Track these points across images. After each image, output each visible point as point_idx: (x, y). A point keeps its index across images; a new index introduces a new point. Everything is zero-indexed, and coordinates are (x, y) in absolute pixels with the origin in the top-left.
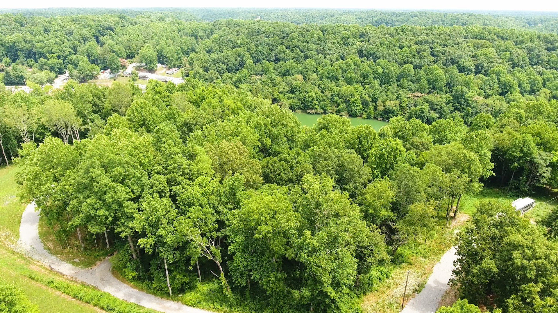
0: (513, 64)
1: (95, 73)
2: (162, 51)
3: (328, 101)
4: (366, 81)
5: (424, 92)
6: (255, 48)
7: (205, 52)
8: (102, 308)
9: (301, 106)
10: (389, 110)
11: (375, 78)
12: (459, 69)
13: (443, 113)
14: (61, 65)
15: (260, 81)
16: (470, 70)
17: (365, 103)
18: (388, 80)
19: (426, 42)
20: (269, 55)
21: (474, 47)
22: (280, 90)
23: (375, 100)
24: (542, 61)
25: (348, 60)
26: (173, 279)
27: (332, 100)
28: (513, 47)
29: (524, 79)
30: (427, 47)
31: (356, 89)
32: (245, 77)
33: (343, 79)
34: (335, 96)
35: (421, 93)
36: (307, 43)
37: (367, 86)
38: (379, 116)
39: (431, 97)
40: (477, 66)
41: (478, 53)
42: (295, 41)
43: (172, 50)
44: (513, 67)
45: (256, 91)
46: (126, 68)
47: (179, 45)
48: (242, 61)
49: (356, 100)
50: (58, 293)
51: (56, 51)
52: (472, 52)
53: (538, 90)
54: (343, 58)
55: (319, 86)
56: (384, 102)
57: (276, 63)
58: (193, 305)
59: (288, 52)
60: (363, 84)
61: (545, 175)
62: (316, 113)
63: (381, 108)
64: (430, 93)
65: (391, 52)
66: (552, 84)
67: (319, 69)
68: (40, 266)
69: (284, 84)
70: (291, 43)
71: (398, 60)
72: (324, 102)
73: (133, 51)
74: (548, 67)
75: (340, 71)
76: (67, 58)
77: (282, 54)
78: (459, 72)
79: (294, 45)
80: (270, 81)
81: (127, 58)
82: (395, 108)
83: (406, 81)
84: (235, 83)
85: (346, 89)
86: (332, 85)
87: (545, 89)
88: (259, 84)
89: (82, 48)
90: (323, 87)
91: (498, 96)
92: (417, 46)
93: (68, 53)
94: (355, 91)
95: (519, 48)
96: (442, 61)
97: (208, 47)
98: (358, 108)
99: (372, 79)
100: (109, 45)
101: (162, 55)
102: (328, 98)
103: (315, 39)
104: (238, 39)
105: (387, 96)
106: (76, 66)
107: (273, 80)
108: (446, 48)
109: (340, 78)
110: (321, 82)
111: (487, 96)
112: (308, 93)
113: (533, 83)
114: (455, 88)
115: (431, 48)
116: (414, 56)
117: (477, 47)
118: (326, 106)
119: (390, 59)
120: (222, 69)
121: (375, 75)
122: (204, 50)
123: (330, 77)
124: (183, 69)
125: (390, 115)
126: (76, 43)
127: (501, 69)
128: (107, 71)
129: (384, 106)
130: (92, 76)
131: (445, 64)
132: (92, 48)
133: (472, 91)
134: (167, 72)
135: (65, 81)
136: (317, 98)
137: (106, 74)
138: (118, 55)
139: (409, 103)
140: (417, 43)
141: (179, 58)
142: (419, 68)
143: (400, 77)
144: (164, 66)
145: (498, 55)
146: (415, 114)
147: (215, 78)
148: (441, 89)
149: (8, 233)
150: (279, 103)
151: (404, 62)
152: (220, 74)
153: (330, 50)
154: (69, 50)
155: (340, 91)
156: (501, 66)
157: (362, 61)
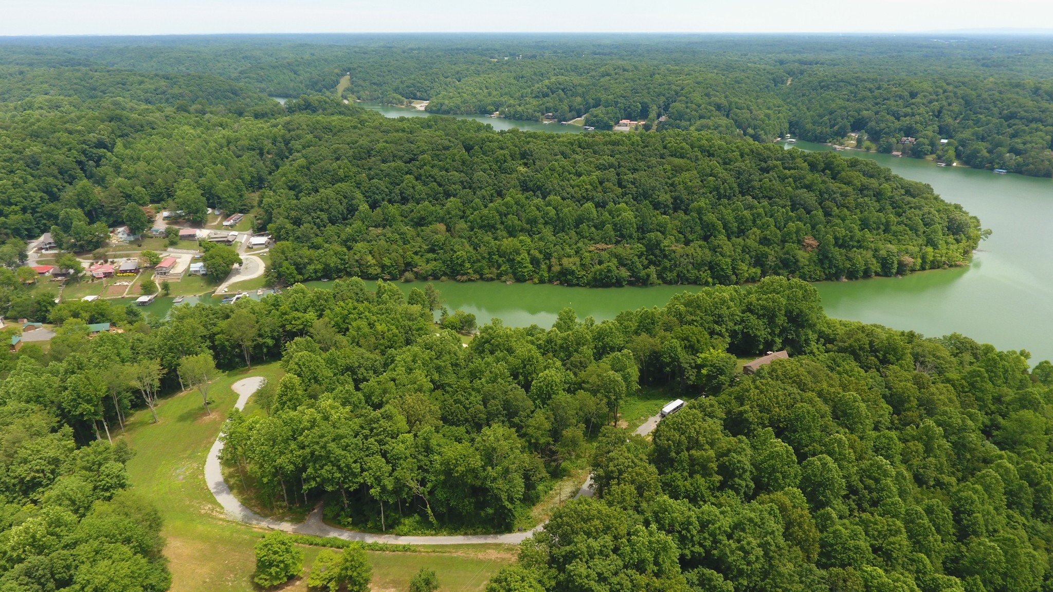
0: (719, 194)
1: (101, 235)
2: (211, 188)
3: (484, 261)
4: (535, 229)
5: (610, 242)
6: (368, 182)
7: (287, 190)
8: (338, 548)
9: (448, 271)
10: (567, 270)
11: (546, 223)
12: (653, 206)
13: (636, 270)
15: (382, 237)
16: (667, 206)
17: (535, 262)
18: (564, 227)
19: (611, 166)
20: (391, 193)
21: (672, 170)
22: (415, 250)
23: (548, 256)
24: (753, 188)
25: (508, 199)
26: (386, 517)
27: (490, 260)
28: (719, 169)
29: (730, 218)
30: (611, 174)
31: (521, 242)
32: (360, 232)
33: (502, 227)
34: (494, 254)
35: (606, 244)
36: (447, 170)
37: (536, 237)
38: (555, 279)
39: (619, 250)
40: (675, 199)
41: (676, 180)
42: (427, 168)
43: (229, 186)
44: (719, 199)
45: (379, 253)
46: (153, 222)
47: (237, 173)
48: (351, 205)
49: (523, 259)
51: (18, 199)
52: (669, 178)
53: (747, 230)
54: (500, 194)
55: (470, 238)
56: (559, 259)
57: (403, 204)
59: (419, 186)
60: (530, 234)
61: (691, 377)
62: (470, 280)
63: (556, 269)
64: (617, 242)
65: (565, 183)
66: (763, 221)
67: (468, 212)
68: (261, 528)
69: (419, 239)
70: (422, 171)
71: (575, 195)
72: (479, 264)
73: (159, 190)
74: (760, 195)
75: (498, 217)
76: (38, 210)
77: (412, 190)
78: (654, 209)
79: (428, 174)
80: (398, 237)
81: (152, 202)
82: (574, 268)
83: (586, 227)
84: (346, 241)
85: (508, 243)
86: (488, 237)
87: (755, 229)
88: (383, 242)
89: (69, 193)
90: (476, 240)
91: (701, 242)
92: (598, 173)
93: (37, 200)
94: (519, 245)
95: (726, 170)
96: (632, 194)
97: (290, 181)
98: (526, 270)
99: (542, 226)
100: (119, 186)
101: (211, 194)
102: (484, 258)
103: (457, 164)
104: (340, 168)
105: (563, 250)
107: (402, 234)
108: (636, 176)
109: (498, 226)
110: (472, 233)
111: (687, 243)
112: (455, 252)
113: (741, 221)
114: (648, 235)
115: (618, 174)
116: (595, 188)
117: (677, 170)
118: (482, 268)
119: (565, 195)
120: (322, 220)
121: (546, 219)
122: (285, 186)
123: (484, 226)
124: (251, 215)
125: (569, 277)
126: (51, 180)
127: (702, 204)
128: (121, 229)
129: (561, 265)
130: (97, 242)
131: (635, 199)
132: (86, 192)
133: (669, 236)
134: (225, 223)
135: (43, 251)
136: (469, 259)
137: (120, 235)
138: (136, 201)
139: (592, 260)
140: (598, 168)
141: (241, 196)
142: (602, 207)
143: (579, 222)
144: (217, 212)
145: (702, 181)
146: (600, 274)
147: (312, 236)
148: (631, 237)
149: (210, 506)
150: (415, 270)
151: (584, 197)
152: (318, 228)
153: (480, 182)
154: (40, 194)
155: (500, 246)
156: (703, 199)
157: (527, 198)
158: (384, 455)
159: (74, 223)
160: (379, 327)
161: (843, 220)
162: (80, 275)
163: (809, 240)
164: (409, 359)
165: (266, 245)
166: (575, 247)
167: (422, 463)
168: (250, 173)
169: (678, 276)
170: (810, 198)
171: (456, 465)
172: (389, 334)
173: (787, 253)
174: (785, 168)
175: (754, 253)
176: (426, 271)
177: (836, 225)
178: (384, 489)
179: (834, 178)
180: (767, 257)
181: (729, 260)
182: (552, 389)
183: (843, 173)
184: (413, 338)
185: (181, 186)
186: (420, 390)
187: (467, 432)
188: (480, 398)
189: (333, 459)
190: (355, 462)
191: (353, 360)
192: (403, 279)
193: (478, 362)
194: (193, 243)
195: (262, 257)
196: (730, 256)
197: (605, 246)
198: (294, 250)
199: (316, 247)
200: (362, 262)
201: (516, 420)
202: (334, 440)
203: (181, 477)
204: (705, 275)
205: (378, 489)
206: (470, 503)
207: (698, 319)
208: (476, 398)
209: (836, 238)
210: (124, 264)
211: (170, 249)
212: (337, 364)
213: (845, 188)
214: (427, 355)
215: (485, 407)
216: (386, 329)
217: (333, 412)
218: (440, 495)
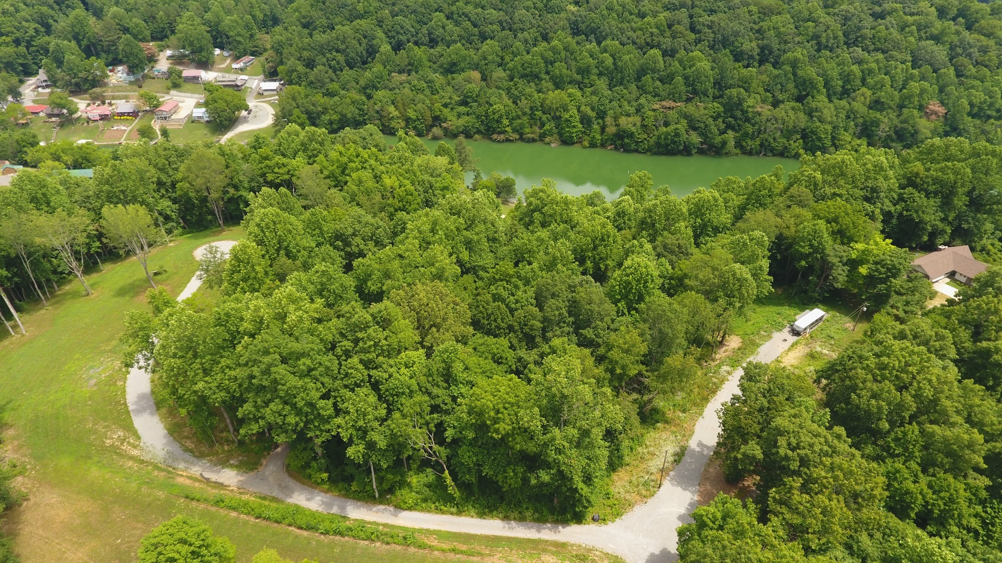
0: (819, 44)
1: (98, 73)
2: (218, 24)
3: (525, 118)
4: (586, 81)
5: (680, 99)
6: (391, 19)
7: (300, 28)
8: (301, 528)
9: (482, 128)
10: (624, 131)
11: (600, 74)
12: (734, 56)
13: (709, 135)
14: (25, 57)
15: (407, 85)
16: (751, 57)
17: (586, 121)
18: (622, 79)
19: (682, 5)
20: (417, 33)
21: (760, 13)
22: (444, 101)
23: (602, 115)
24: (864, 38)
25: (555, 42)
26: (380, 480)
27: (532, 116)
28: (820, 13)
29: (834, 72)
30: (683, 14)
31: (570, 95)
32: (381, 78)
33: (547, 77)
34: (537, 110)
35: (675, 101)
36: (483, 8)
37: (588, 90)
38: (609, 143)
39: (690, 109)
40: (762, 49)
41: (764, 25)
42: (461, 4)
43: (236, 22)
44: (819, 50)
45: (403, 104)
46: (156, 61)
47: (248, 9)
48: (371, 46)
49: (571, 116)
50: (234, 514)
51: (8, 29)
52: (755, 23)
53: (854, 91)
54: (545, 38)
55: (508, 90)
56: (616, 118)
57: (432, 47)
58: (410, 509)
59: (450, 26)
60: (581, 86)
61: (840, 278)
62: (508, 140)
63: (611, 130)
64: (689, 100)
65: (625, 25)
66: (876, 79)
67: (507, 58)
68: (189, 478)
69: (450, 89)
70: (454, 8)
71: (638, 41)
72: (519, 121)
73: (162, 25)
74: (872, 47)
75: (543, 65)
76: (33, 43)
77: (441, 30)
78: (735, 61)
79: (461, 12)
80: (425, 85)
81: (154, 39)
82: (633, 129)
83: (650, 80)
84: (365, 88)
85: (554, 96)
86: (531, 89)
87: (864, 89)
88: (407, 91)
89: (62, 23)
90: (516, 92)
91: (793, 104)
92: (666, 14)
93: (31, 32)
94: (568, 100)
95: (829, 14)
96: (708, 41)
97: (304, 17)
98: (574, 130)
99: (596, 78)
100: (114, 17)
101: (218, 32)
102: (524, 114)
105: (620, 107)
106: (59, 62)
107: (430, 81)
108: (714, 18)
109: (543, 76)
110: (512, 83)
111: (776, 104)
112: (491, 105)
113: (847, 78)
114: (727, 92)
115: (691, 17)
116: (662, 33)
117: (765, 13)
118: (522, 126)
119: (625, 39)
120: (338, 63)
121: (601, 69)
122: (298, 23)
123: (526, 76)
124: (262, 58)
125: (626, 140)
126: (44, 9)
127: (799, 56)
128: (120, 68)
129: (617, 125)
130: (94, 80)
131: (712, 47)
132: (80, 22)
133: (753, 95)
134: (235, 66)
135: (40, 90)
136: (508, 114)
137: (119, 74)
138: (135, 37)
139: (656, 120)
140: (667, 8)
141: (252, 36)
142: (670, 56)
143: (641, 73)
144: (225, 54)
145: (796, 28)
146: (666, 138)
147: (327, 80)
148: (705, 94)
149: (121, 433)
150: (444, 125)
151: (648, 44)
152: (334, 72)
153: (522, 22)
154: (34, 25)
155: (544, 99)
156: (800, 50)
157: (578, 43)
158: (375, 386)
159: (66, 57)
160: (388, 181)
161: (982, 82)
162: (75, 116)
163: (935, 106)
164: (426, 227)
165: (277, 91)
166: (635, 104)
167: (438, 401)
168: (262, 10)
169: (761, 145)
170: (940, 53)
171: (496, 421)
172: (400, 191)
173: (905, 121)
174: (905, 14)
175: (861, 120)
176: (457, 127)
177: (973, 87)
178: (371, 446)
179: (969, 28)
180: (878, 126)
181: (829, 127)
182: (645, 287)
183: (983, 22)
184: (434, 199)
185: (184, 20)
186: (439, 276)
187: (512, 347)
188: (531, 292)
189: (282, 394)
190: (326, 396)
191: (345, 225)
192: (430, 136)
193: (525, 238)
194: (198, 86)
195: (272, 104)
196: (830, 123)
197: (673, 104)
198: (307, 96)
199: (330, 94)
200: (384, 114)
201: (588, 333)
202: (284, 361)
203: (93, 382)
204: (796, 145)
205: (361, 448)
206: (516, 474)
207: (844, 192)
208: (526, 294)
209: (972, 105)
210: (123, 106)
211: (173, 92)
212: (321, 229)
213: (985, 41)
214: (452, 223)
215: (541, 309)
216: (397, 183)
217: (292, 308)
218: (467, 456)
